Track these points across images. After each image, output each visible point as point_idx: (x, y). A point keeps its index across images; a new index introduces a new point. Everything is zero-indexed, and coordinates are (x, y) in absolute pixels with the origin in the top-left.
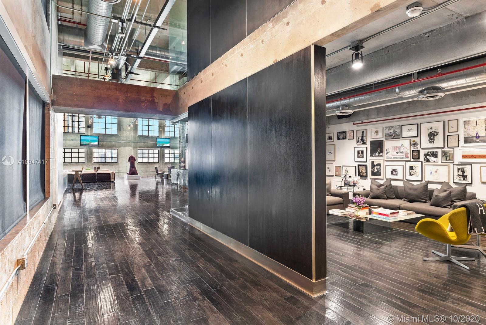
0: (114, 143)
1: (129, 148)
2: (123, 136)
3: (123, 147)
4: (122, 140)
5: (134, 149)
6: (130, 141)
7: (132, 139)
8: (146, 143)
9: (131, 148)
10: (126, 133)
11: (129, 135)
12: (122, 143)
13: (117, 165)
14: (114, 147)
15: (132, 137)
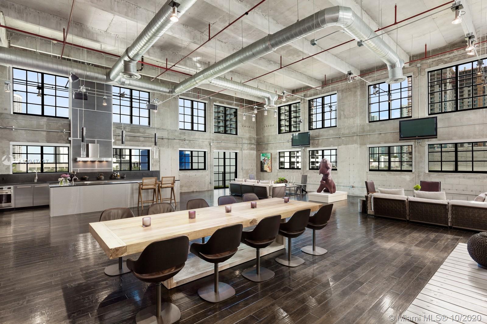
0: (331, 139)
1: (353, 145)
2: (344, 128)
3: (344, 145)
4: (342, 134)
5: (360, 147)
6: (354, 133)
7: (358, 130)
8: (383, 135)
9: (356, 145)
10: (349, 122)
11: (354, 124)
12: (343, 138)
13: (337, 174)
14: (332, 146)
15: (357, 126)
